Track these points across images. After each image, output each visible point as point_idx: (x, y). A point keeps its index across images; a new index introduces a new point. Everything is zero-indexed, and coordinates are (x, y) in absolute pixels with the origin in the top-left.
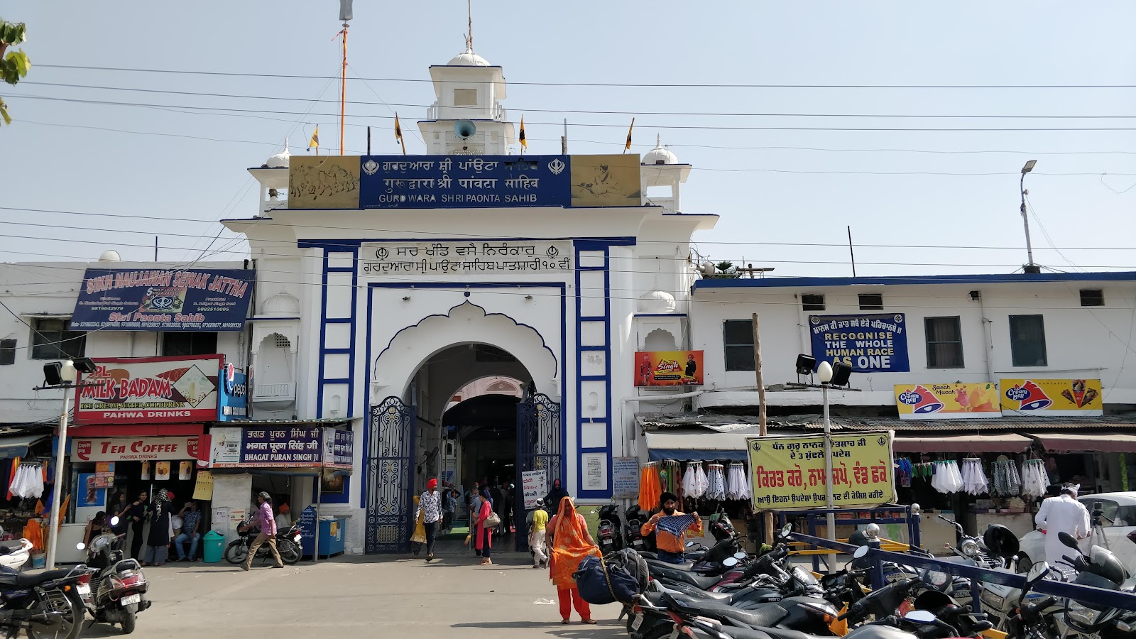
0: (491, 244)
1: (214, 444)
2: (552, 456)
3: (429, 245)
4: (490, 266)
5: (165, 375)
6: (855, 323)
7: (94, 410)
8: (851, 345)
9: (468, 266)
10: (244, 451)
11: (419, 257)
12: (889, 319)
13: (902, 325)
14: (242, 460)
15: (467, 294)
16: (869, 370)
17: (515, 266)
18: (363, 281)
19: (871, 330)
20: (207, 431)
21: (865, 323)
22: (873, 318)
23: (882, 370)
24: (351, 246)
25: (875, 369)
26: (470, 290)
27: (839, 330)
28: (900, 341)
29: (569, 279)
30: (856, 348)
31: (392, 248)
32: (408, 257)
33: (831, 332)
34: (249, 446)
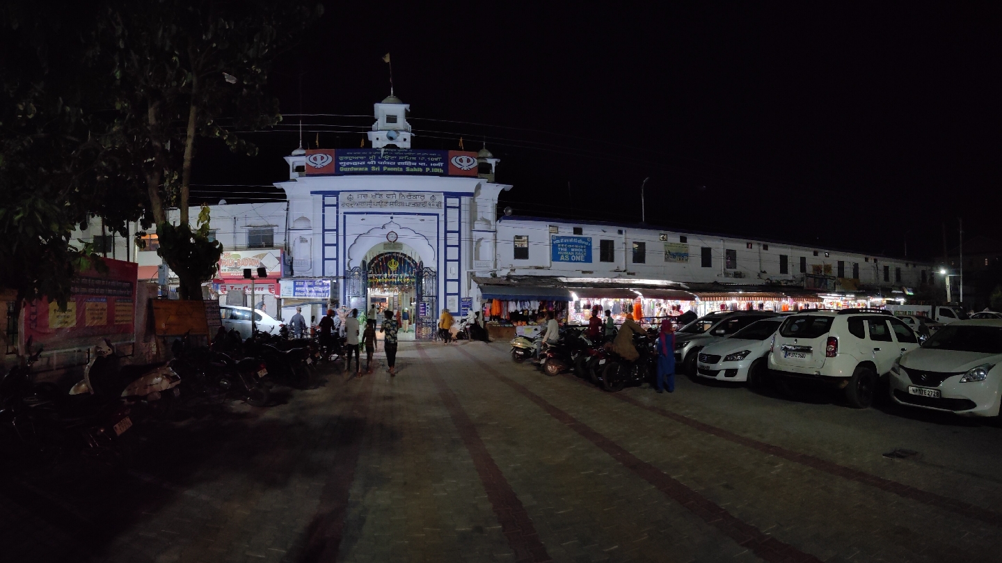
0: (403, 193)
1: (282, 288)
2: (432, 296)
3: (373, 193)
4: (402, 204)
5: (256, 257)
6: (571, 240)
7: (226, 272)
8: (569, 250)
9: (392, 204)
10: (295, 291)
11: (368, 199)
12: (585, 239)
13: (590, 242)
14: (294, 295)
15: (392, 218)
16: (575, 261)
17: (416, 205)
18: (342, 210)
19: (577, 244)
20: (278, 282)
21: (575, 241)
22: (579, 238)
23: (580, 261)
24: (335, 194)
25: (578, 261)
26: (394, 216)
27: (564, 243)
28: (589, 248)
29: (441, 212)
30: (571, 251)
31: (355, 195)
32: (363, 199)
33: (561, 244)
34: (297, 289)
